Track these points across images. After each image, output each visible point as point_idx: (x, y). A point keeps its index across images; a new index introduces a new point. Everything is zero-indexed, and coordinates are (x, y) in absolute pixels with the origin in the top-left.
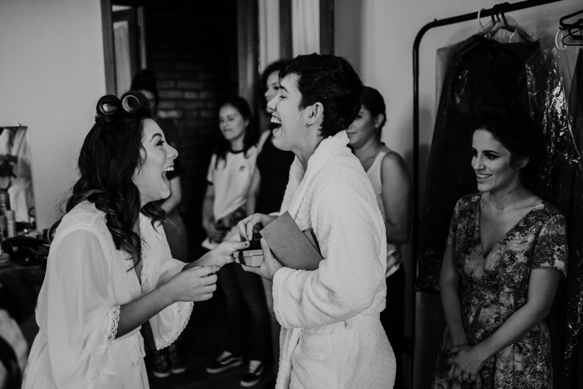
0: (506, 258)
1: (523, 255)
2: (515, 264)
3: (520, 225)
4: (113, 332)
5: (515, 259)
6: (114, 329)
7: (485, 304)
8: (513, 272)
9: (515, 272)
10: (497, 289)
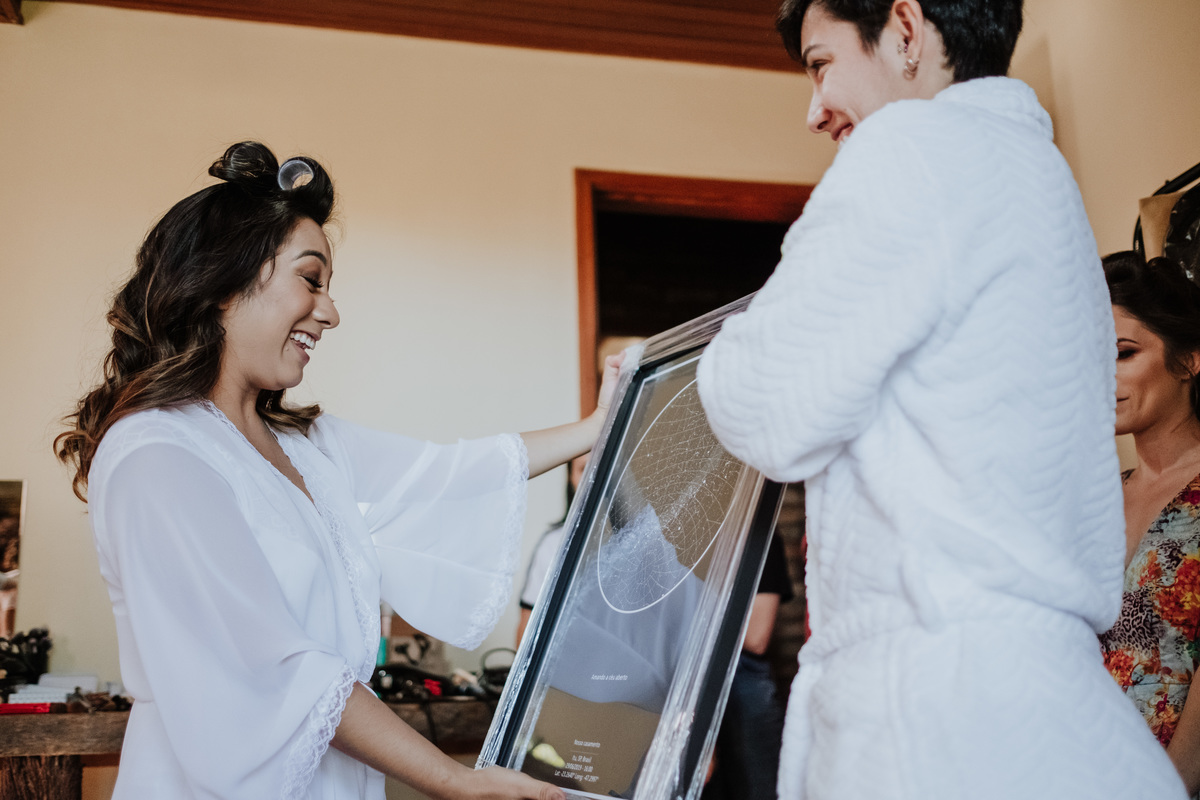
0: (1162, 559)
1: (1197, 545)
2: (1180, 565)
3: (1193, 489)
4: (333, 720)
5: (1180, 556)
6: (336, 712)
7: (1134, 678)
8: (1178, 584)
9: (1181, 583)
10: (1152, 633)
